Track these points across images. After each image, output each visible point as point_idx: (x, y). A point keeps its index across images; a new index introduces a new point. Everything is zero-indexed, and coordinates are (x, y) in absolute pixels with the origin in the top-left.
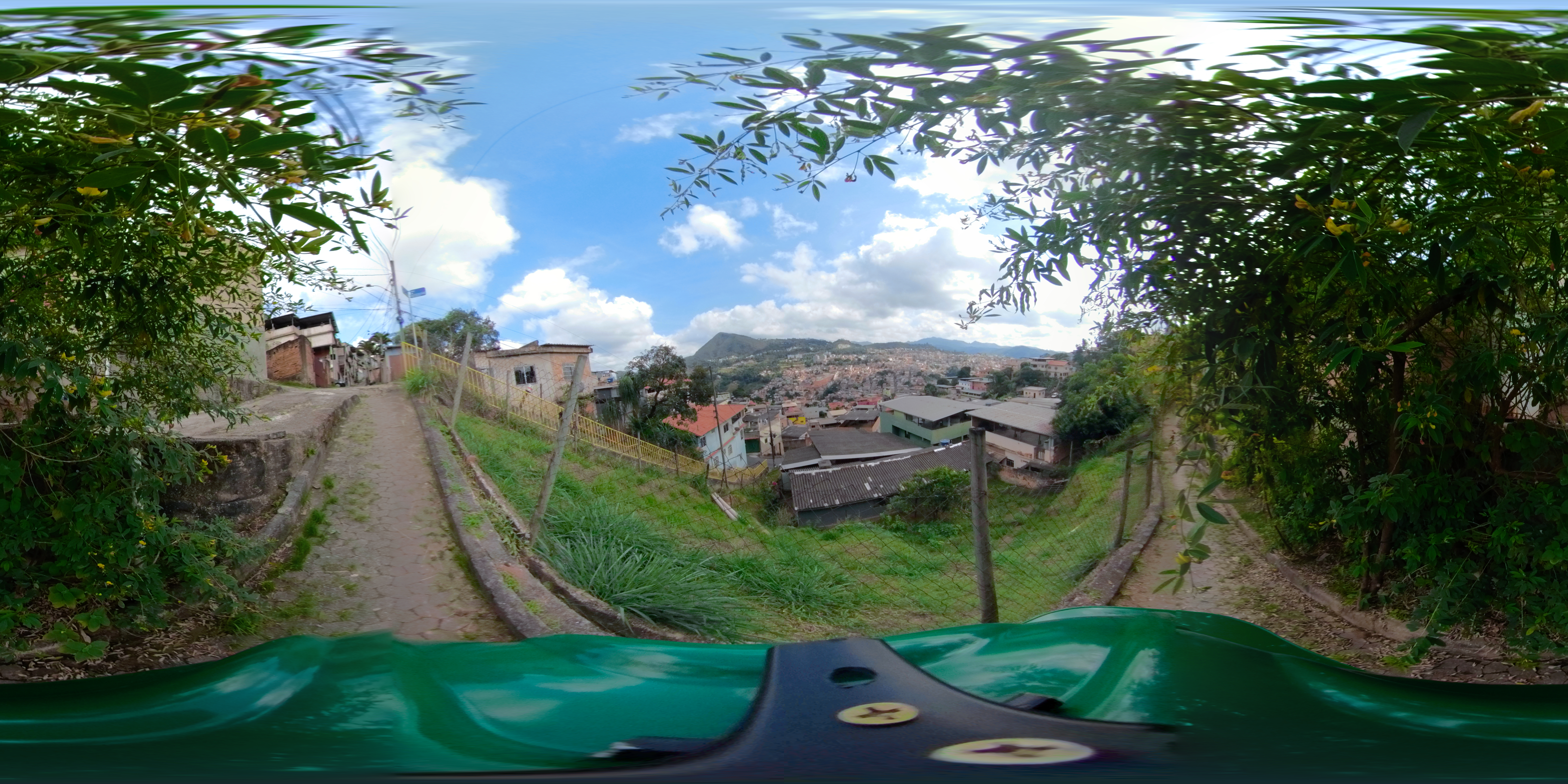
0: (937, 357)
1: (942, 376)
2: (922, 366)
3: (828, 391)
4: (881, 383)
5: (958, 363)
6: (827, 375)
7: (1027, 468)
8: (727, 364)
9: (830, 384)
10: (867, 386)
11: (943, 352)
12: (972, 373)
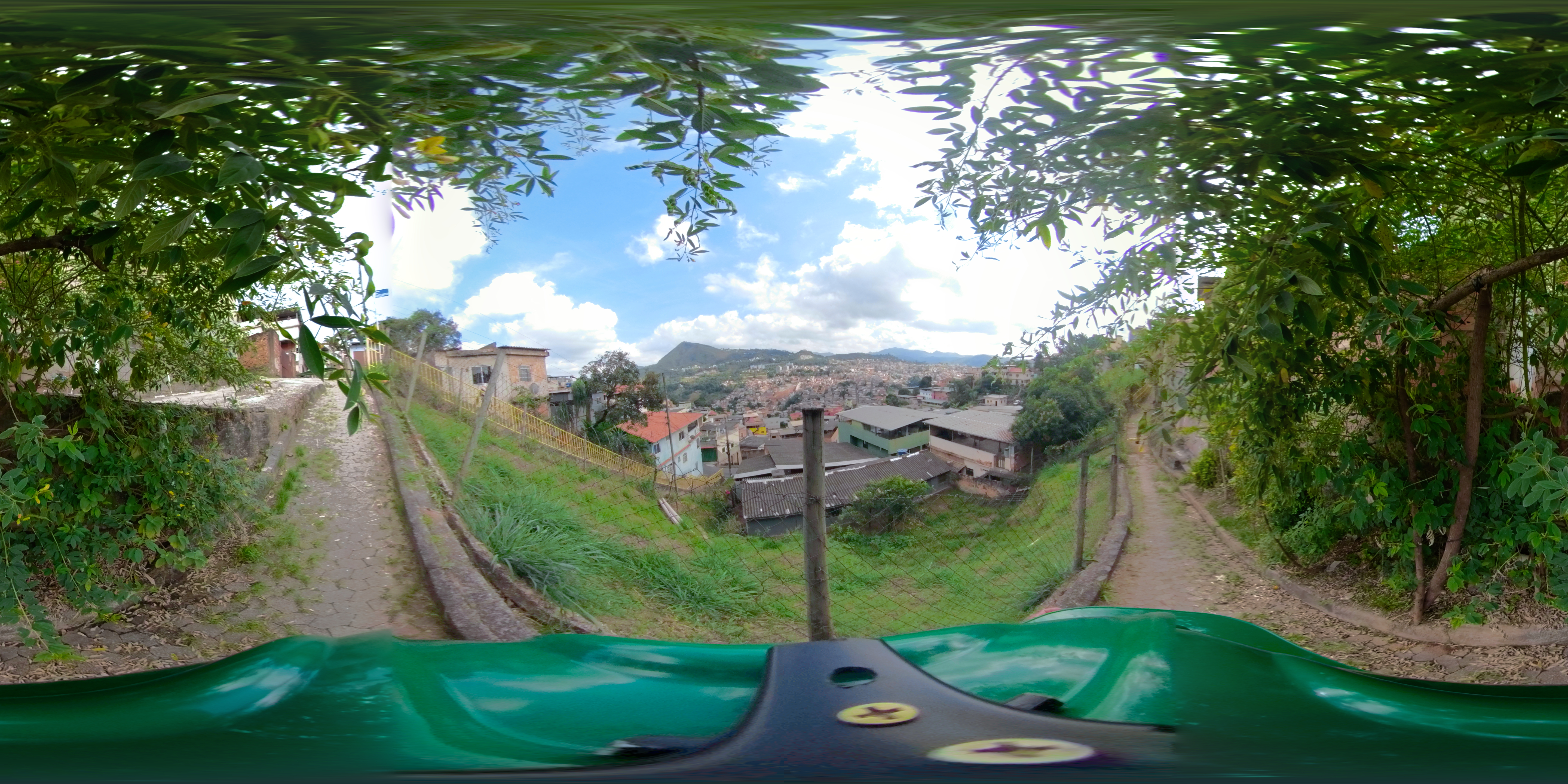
0: (898, 367)
1: (904, 386)
2: (883, 376)
3: (790, 402)
4: (843, 394)
5: (919, 373)
6: (789, 385)
7: (987, 477)
8: (689, 373)
9: (792, 395)
10: (829, 397)
11: (904, 362)
12: (933, 382)
